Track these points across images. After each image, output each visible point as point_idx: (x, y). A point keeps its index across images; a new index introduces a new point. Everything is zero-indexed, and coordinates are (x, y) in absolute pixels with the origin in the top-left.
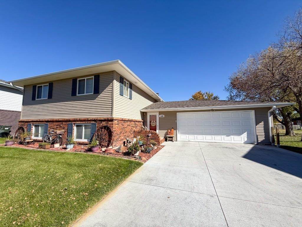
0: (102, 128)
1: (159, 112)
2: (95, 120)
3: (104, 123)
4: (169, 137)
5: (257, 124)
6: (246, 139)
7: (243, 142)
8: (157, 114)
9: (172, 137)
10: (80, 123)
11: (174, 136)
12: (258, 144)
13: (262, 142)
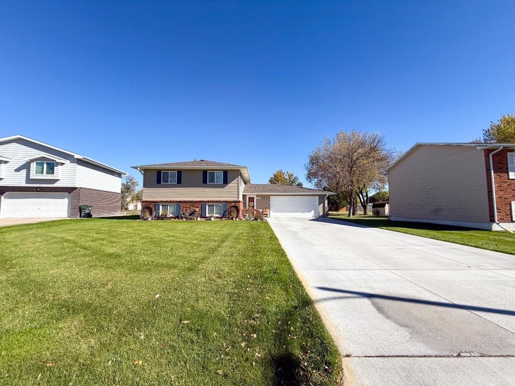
0: (231, 207)
1: (257, 195)
2: (226, 202)
3: (233, 204)
4: (265, 214)
5: (319, 205)
6: (313, 215)
7: (311, 216)
8: (255, 197)
9: (266, 214)
10: (211, 203)
11: (268, 213)
12: (319, 217)
13: (322, 215)
